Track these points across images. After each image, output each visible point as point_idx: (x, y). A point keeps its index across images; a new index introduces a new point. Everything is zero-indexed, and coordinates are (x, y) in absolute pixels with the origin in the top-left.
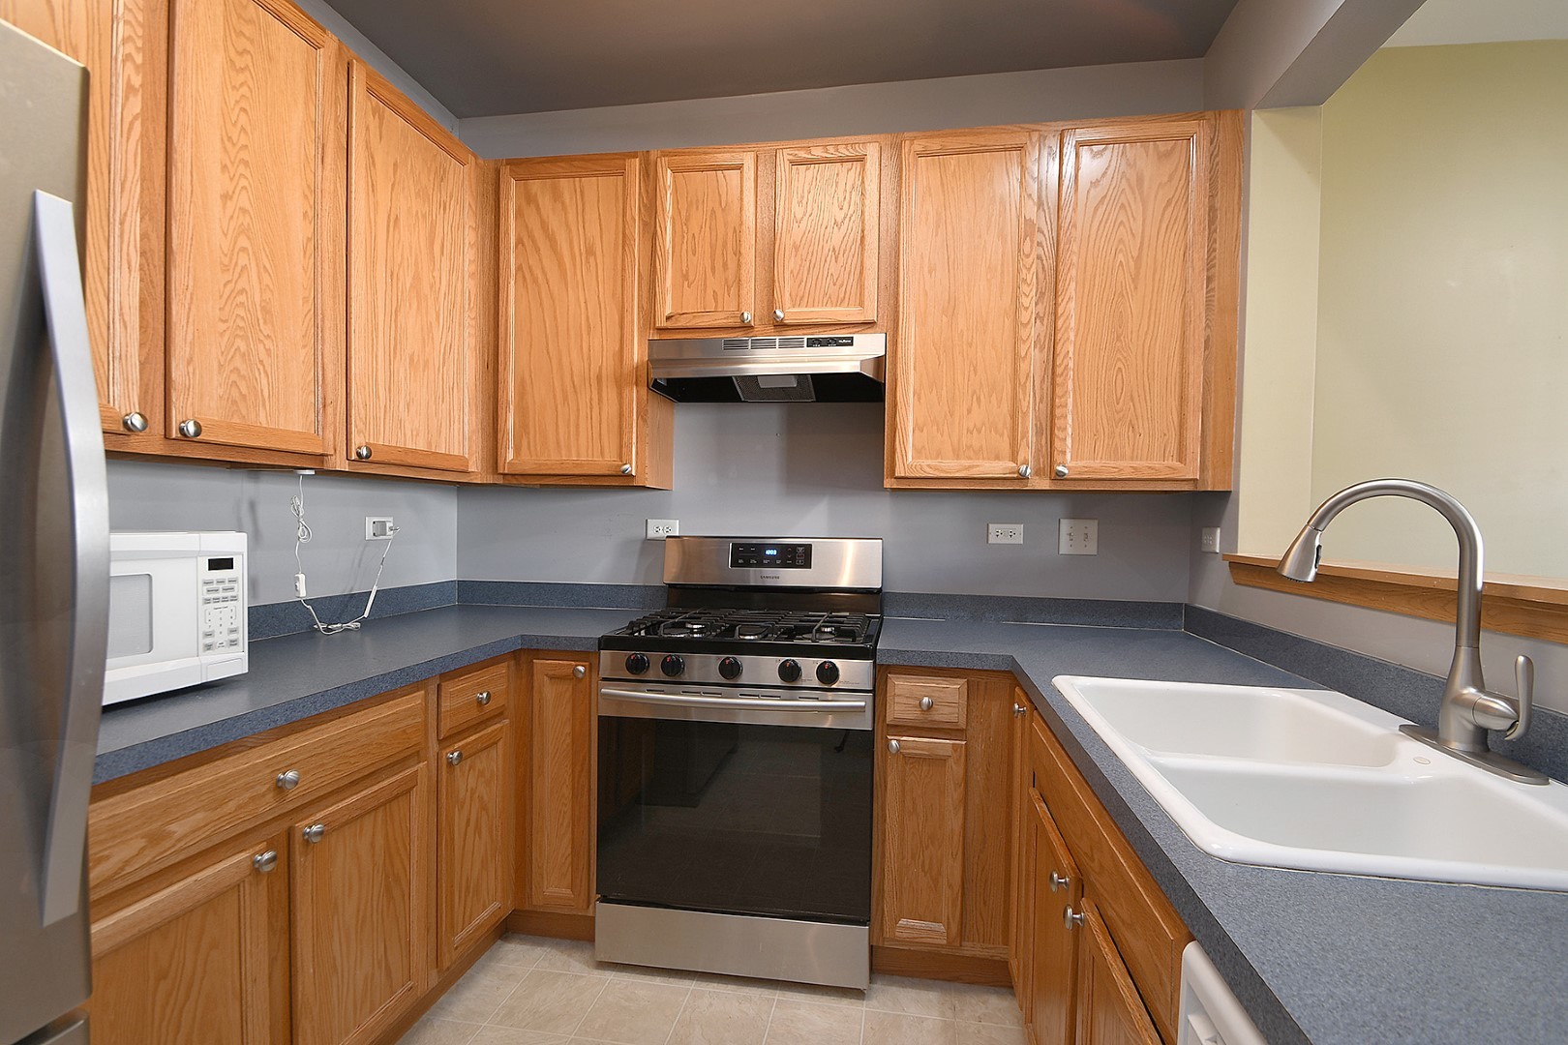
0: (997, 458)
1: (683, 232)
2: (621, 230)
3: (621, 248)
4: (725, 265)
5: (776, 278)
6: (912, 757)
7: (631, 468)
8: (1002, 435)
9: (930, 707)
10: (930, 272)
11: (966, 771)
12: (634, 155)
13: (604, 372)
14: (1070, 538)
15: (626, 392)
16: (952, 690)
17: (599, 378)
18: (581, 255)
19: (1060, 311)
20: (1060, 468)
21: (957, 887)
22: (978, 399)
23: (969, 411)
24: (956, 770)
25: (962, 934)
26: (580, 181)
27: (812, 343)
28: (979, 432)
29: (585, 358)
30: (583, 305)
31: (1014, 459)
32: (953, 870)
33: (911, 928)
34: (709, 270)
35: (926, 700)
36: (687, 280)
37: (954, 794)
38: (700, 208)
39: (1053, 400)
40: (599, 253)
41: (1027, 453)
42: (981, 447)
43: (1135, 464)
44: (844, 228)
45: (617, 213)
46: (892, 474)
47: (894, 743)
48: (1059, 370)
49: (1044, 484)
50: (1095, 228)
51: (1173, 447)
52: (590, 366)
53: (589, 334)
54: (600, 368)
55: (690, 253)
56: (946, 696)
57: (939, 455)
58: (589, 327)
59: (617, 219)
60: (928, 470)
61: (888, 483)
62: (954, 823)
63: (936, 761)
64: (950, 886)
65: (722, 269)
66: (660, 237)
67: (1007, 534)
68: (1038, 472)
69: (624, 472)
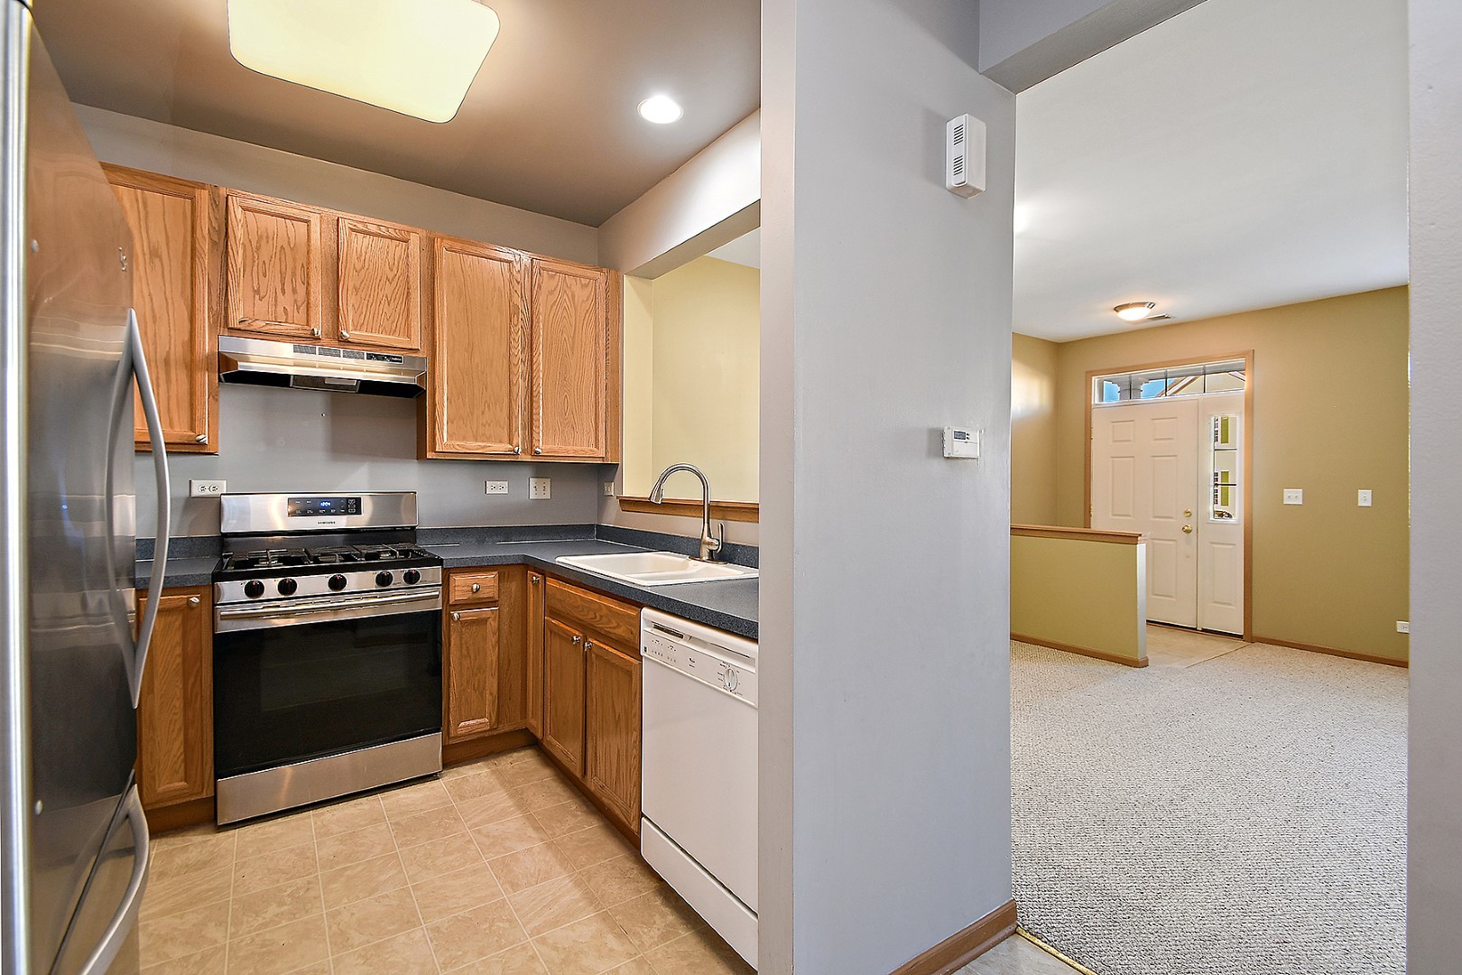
0: (501, 442)
1: (254, 257)
2: (189, 244)
3: (189, 259)
4: (294, 291)
5: (341, 308)
6: (466, 622)
7: (204, 438)
8: (503, 429)
9: (477, 590)
10: (456, 324)
11: (499, 625)
12: (202, 186)
13: (172, 357)
14: (536, 490)
15: (198, 376)
16: (491, 577)
17: (167, 362)
18: (144, 254)
19: (535, 360)
20: (537, 449)
21: (495, 693)
22: (488, 406)
23: (483, 413)
24: (493, 624)
25: (498, 721)
26: (143, 193)
27: (370, 357)
28: (489, 425)
29: (150, 343)
30: (147, 298)
31: (511, 444)
32: (492, 684)
33: (468, 726)
34: (279, 291)
35: (475, 586)
36: (259, 294)
37: (492, 639)
38: (271, 242)
39: (532, 410)
40: (165, 257)
41: (518, 440)
42: (491, 435)
43: (575, 448)
44: (394, 283)
45: (185, 229)
46: (434, 450)
47: (456, 615)
48: (535, 394)
49: (528, 458)
50: (551, 317)
51: (593, 440)
52: (156, 349)
53: (154, 322)
54: (168, 353)
55: (261, 274)
56: (486, 582)
57: (464, 439)
58: (154, 317)
59: (185, 233)
60: (458, 447)
61: (429, 455)
62: (492, 656)
63: (482, 622)
64: (491, 694)
65: (291, 292)
66: (232, 257)
67: (498, 488)
68: (523, 451)
69: (198, 441)
